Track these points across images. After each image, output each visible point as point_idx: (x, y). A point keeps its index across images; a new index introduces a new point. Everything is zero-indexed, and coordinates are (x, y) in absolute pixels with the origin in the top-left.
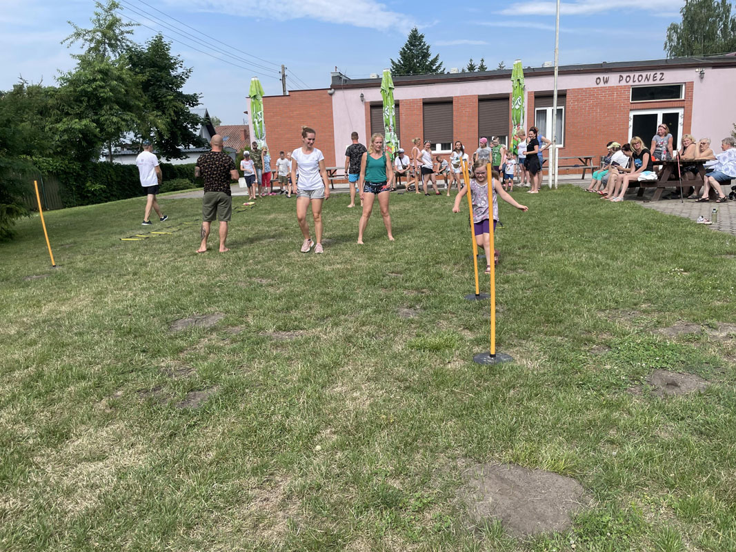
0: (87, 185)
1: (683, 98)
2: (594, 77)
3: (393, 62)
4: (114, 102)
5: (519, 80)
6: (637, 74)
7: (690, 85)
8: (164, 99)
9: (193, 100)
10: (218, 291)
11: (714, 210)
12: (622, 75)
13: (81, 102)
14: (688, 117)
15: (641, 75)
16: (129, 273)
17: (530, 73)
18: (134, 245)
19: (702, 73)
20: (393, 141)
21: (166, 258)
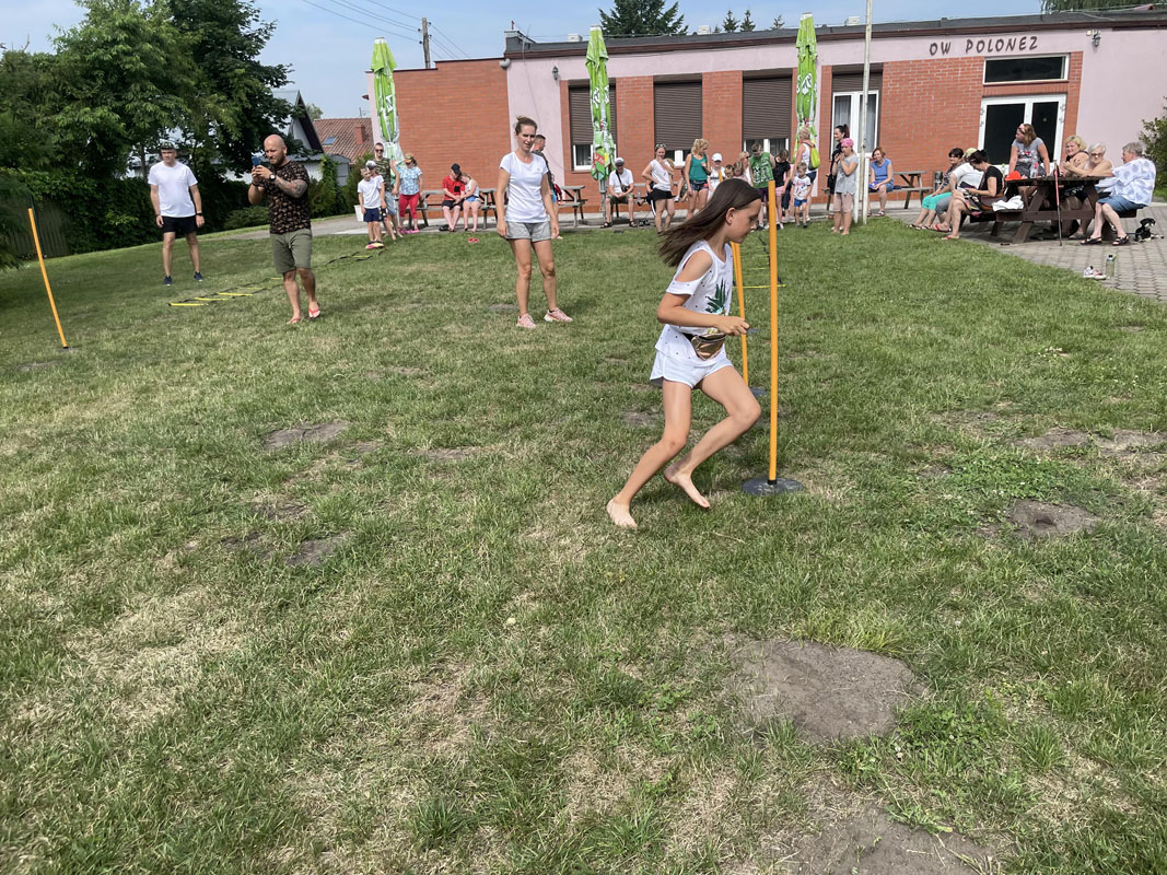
0: (109, 215)
1: (1066, 78)
2: (926, 42)
3: (603, 15)
4: (148, 78)
5: (808, 47)
6: (995, 39)
7: (1077, 57)
8: (229, 74)
9: (276, 75)
10: (335, 386)
11: (1111, 256)
12: (972, 39)
13: (94, 78)
14: (1072, 109)
15: (1001, 41)
16: (189, 359)
17: (827, 35)
18: (193, 314)
19: (1096, 38)
20: (607, 146)
21: (247, 334)
